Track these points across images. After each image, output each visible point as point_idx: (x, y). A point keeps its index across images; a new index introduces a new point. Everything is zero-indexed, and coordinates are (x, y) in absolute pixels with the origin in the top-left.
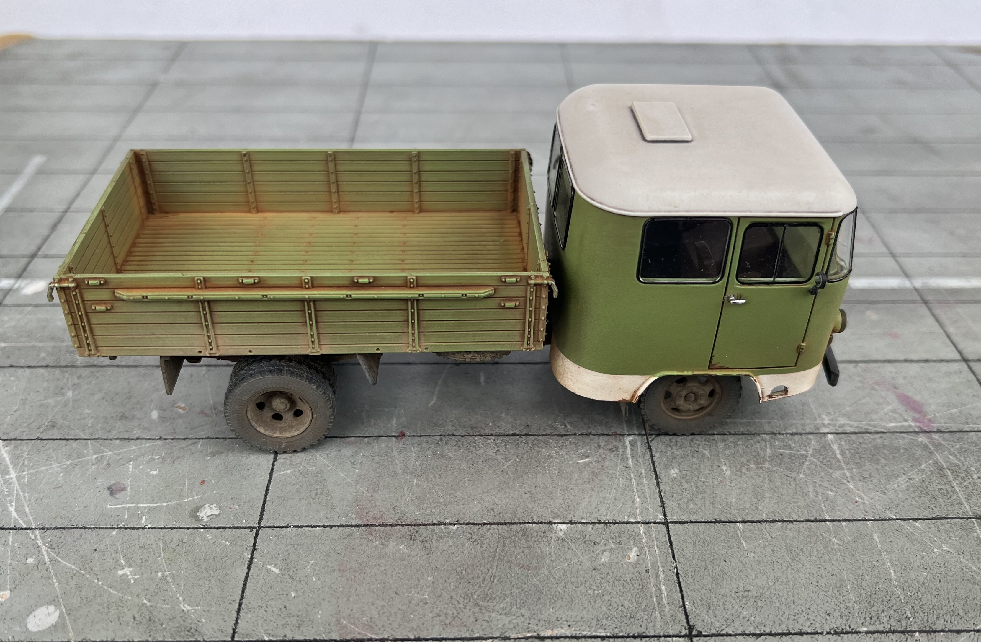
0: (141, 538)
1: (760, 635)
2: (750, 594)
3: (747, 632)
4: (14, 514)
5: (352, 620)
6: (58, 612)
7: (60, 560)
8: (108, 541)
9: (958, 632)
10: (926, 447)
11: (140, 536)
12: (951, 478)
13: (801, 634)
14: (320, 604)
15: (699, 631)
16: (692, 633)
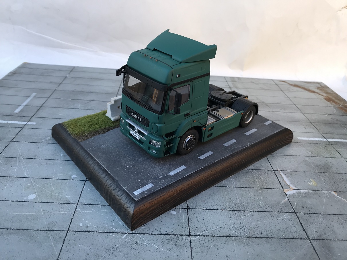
0: (57, 181)
1: (204, 209)
2: (203, 201)
3: (201, 208)
4: (25, 174)
6: (36, 196)
7: (37, 184)
8: (48, 181)
9: (251, 211)
10: (251, 172)
12: (256, 179)
13: (214, 210)
16: (188, 208)
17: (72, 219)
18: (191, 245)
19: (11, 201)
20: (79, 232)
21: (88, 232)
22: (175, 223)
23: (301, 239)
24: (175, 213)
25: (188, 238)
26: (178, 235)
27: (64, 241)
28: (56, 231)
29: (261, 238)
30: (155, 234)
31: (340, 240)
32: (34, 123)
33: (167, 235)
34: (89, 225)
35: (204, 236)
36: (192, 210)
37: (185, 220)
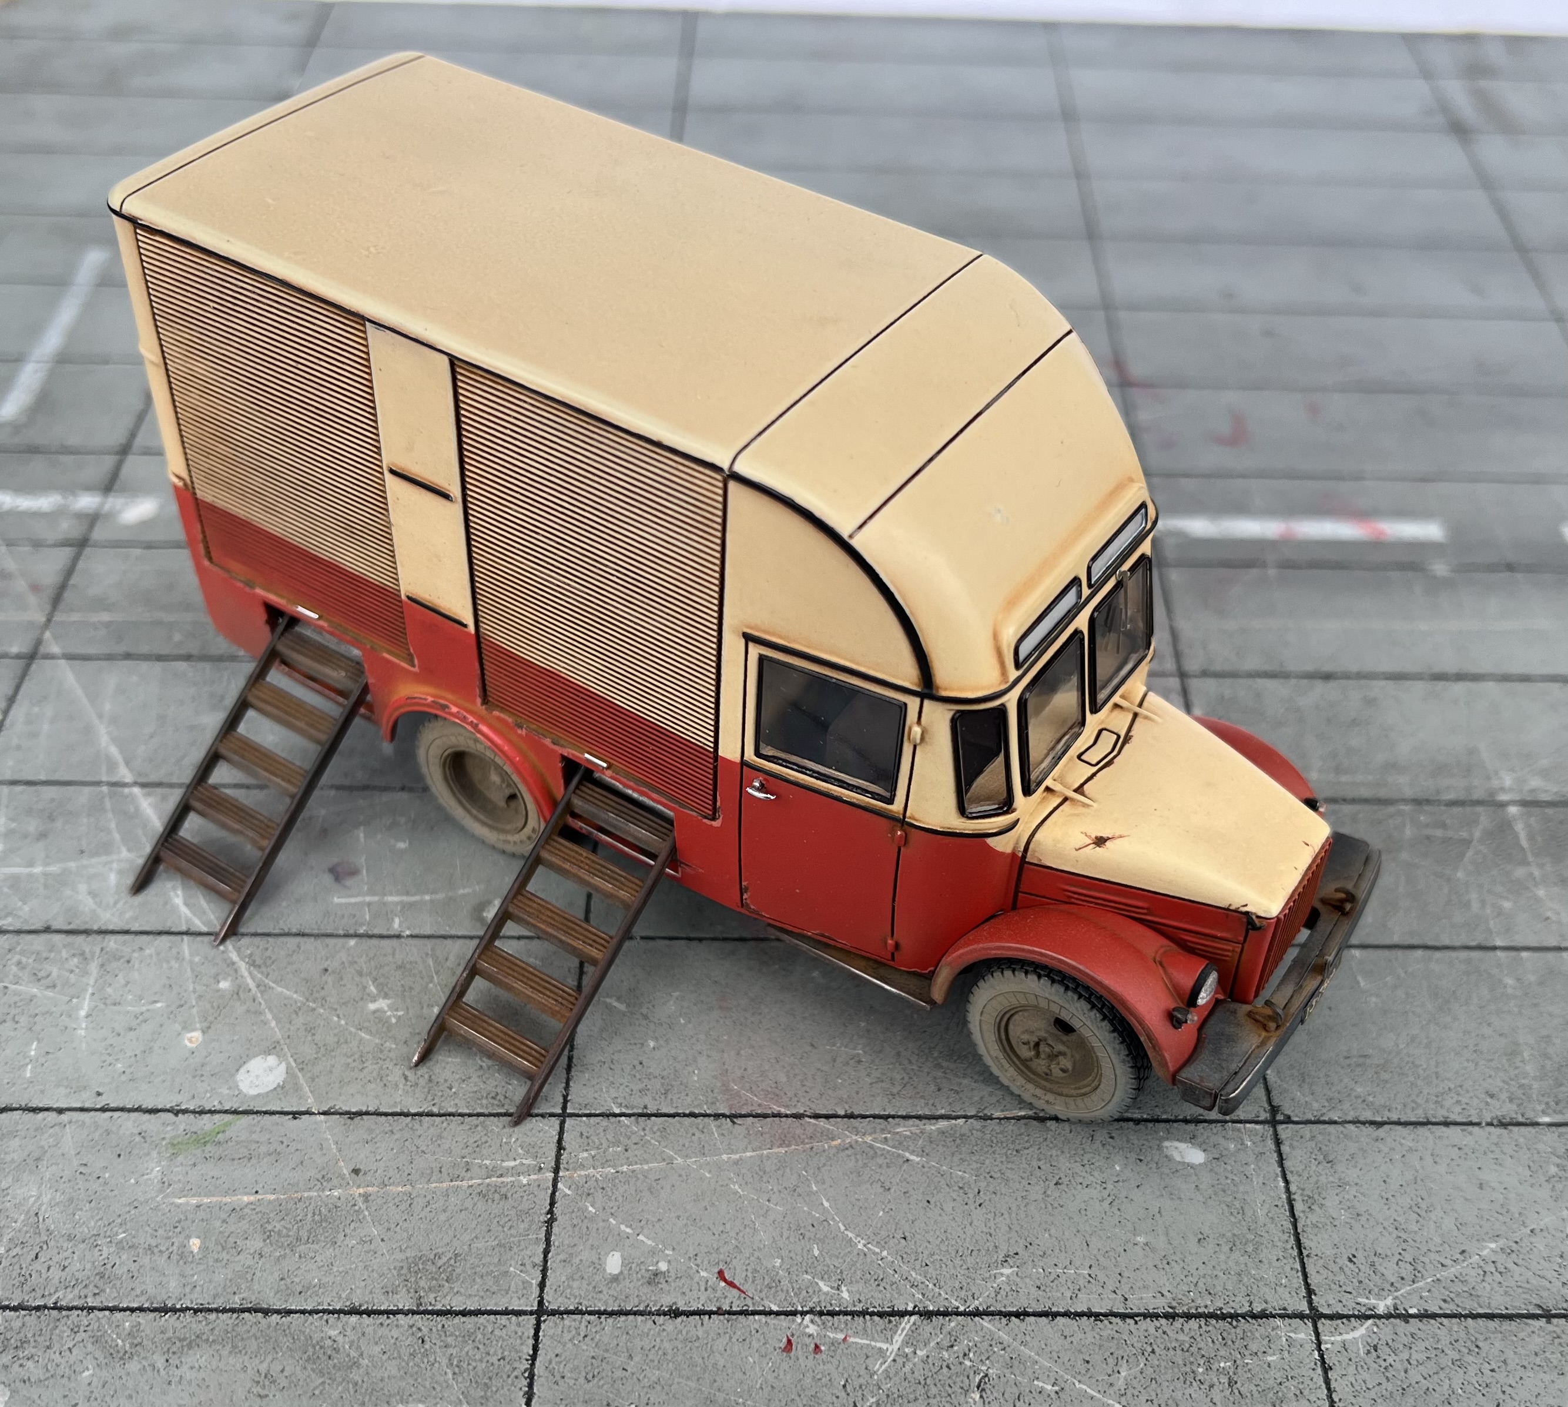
0: (397, 952)
1: (1382, 1124)
2: (1368, 1062)
3: (1362, 1119)
4: (184, 910)
5: (747, 1085)
6: (283, 1066)
7: (271, 984)
8: (343, 956)
11: (394, 950)
13: (1446, 1124)
14: (695, 1060)
15: (1285, 1115)
16: (1275, 1118)
17: (550, 1223)
18: (1329, 1389)
20: (610, 1321)
21: (665, 1314)
22: (1206, 1231)
24: (1196, 1156)
25: (1303, 1333)
26: (1234, 1316)
27: (530, 1386)
28: (464, 1313)
30: (1089, 1314)
33: (1167, 1316)
34: (663, 1266)
35: (1406, 1317)
36: (1306, 1130)
37: (1267, 1206)
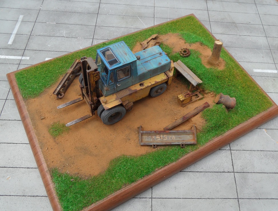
19: (25, 144)
23: (229, 172)
29: (201, 172)
31: (255, 173)
32: (28, 58)
